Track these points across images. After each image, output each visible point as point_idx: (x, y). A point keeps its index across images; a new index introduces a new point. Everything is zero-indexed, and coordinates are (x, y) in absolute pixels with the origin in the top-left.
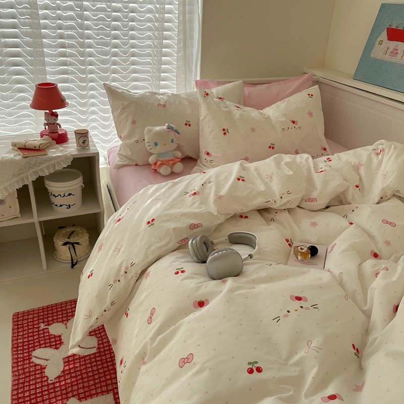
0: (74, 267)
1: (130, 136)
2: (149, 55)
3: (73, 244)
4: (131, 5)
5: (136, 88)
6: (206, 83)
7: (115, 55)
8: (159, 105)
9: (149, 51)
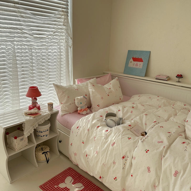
0: (48, 162)
1: (66, 102)
3: (46, 152)
4: (49, 53)
7: (43, 72)
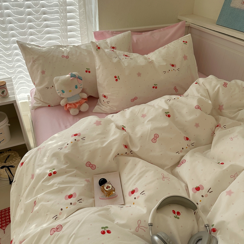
1: (41, 83)
2: (57, 12)
5: (50, 39)
6: (102, 33)
7: (29, 14)
8: (63, 56)
9: (56, 9)
